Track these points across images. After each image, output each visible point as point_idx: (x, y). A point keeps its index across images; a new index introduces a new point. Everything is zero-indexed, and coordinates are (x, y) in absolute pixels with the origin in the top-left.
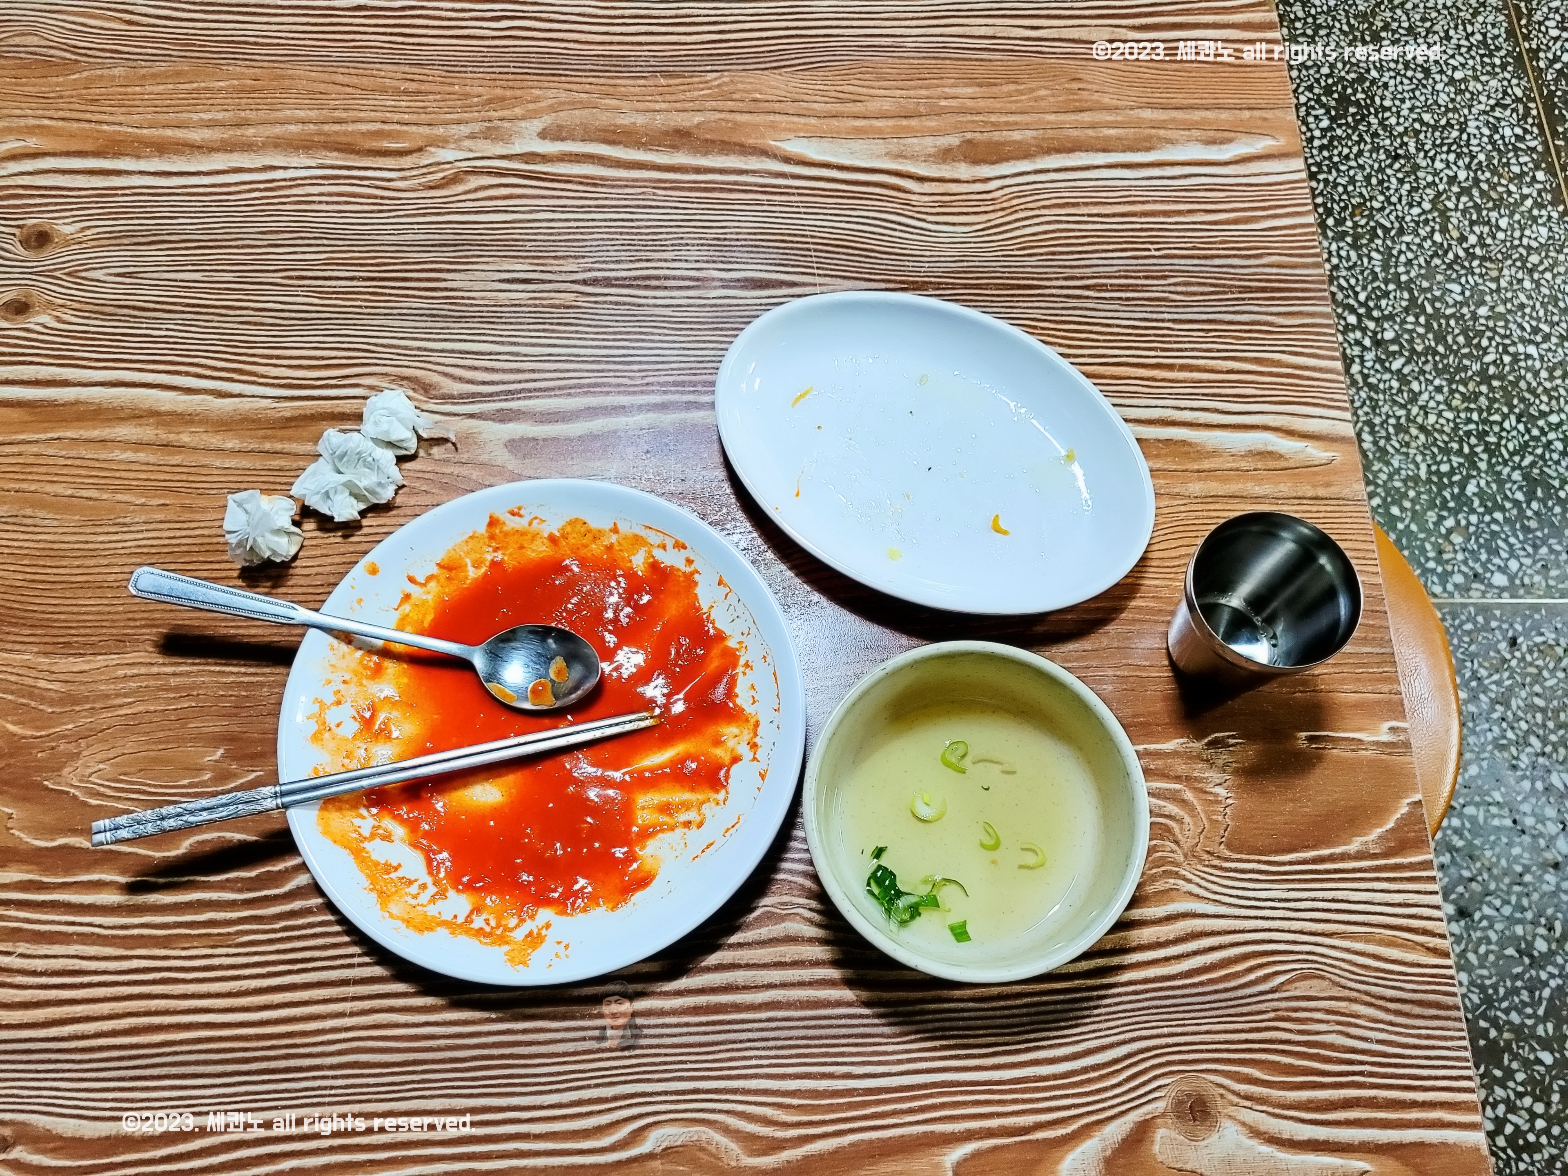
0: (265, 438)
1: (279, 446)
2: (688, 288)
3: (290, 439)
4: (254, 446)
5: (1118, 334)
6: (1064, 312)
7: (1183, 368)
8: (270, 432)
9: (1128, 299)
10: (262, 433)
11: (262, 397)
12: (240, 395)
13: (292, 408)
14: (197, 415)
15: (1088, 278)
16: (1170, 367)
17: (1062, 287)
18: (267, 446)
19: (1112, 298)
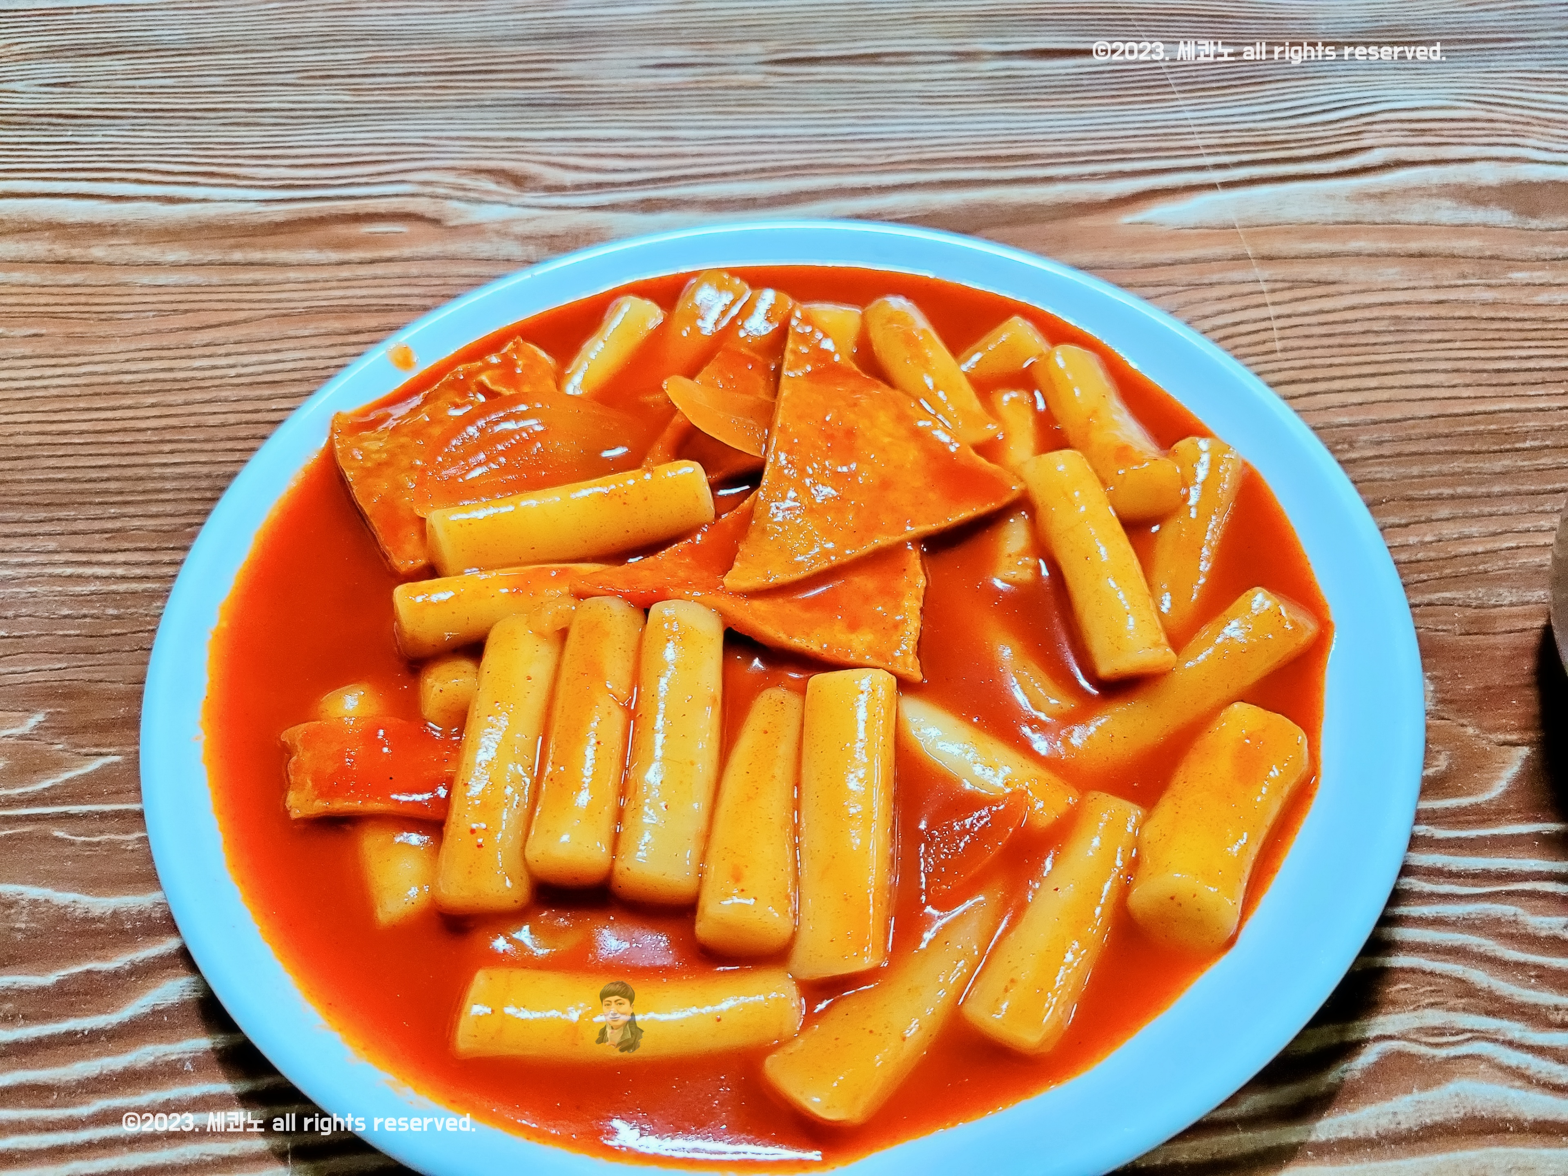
0: (238, 246)
1: (256, 256)
3: (276, 247)
4: (215, 256)
8: (246, 240)
10: (232, 241)
11: (240, 201)
12: (204, 200)
13: (288, 211)
14: (125, 225)
18: (237, 256)
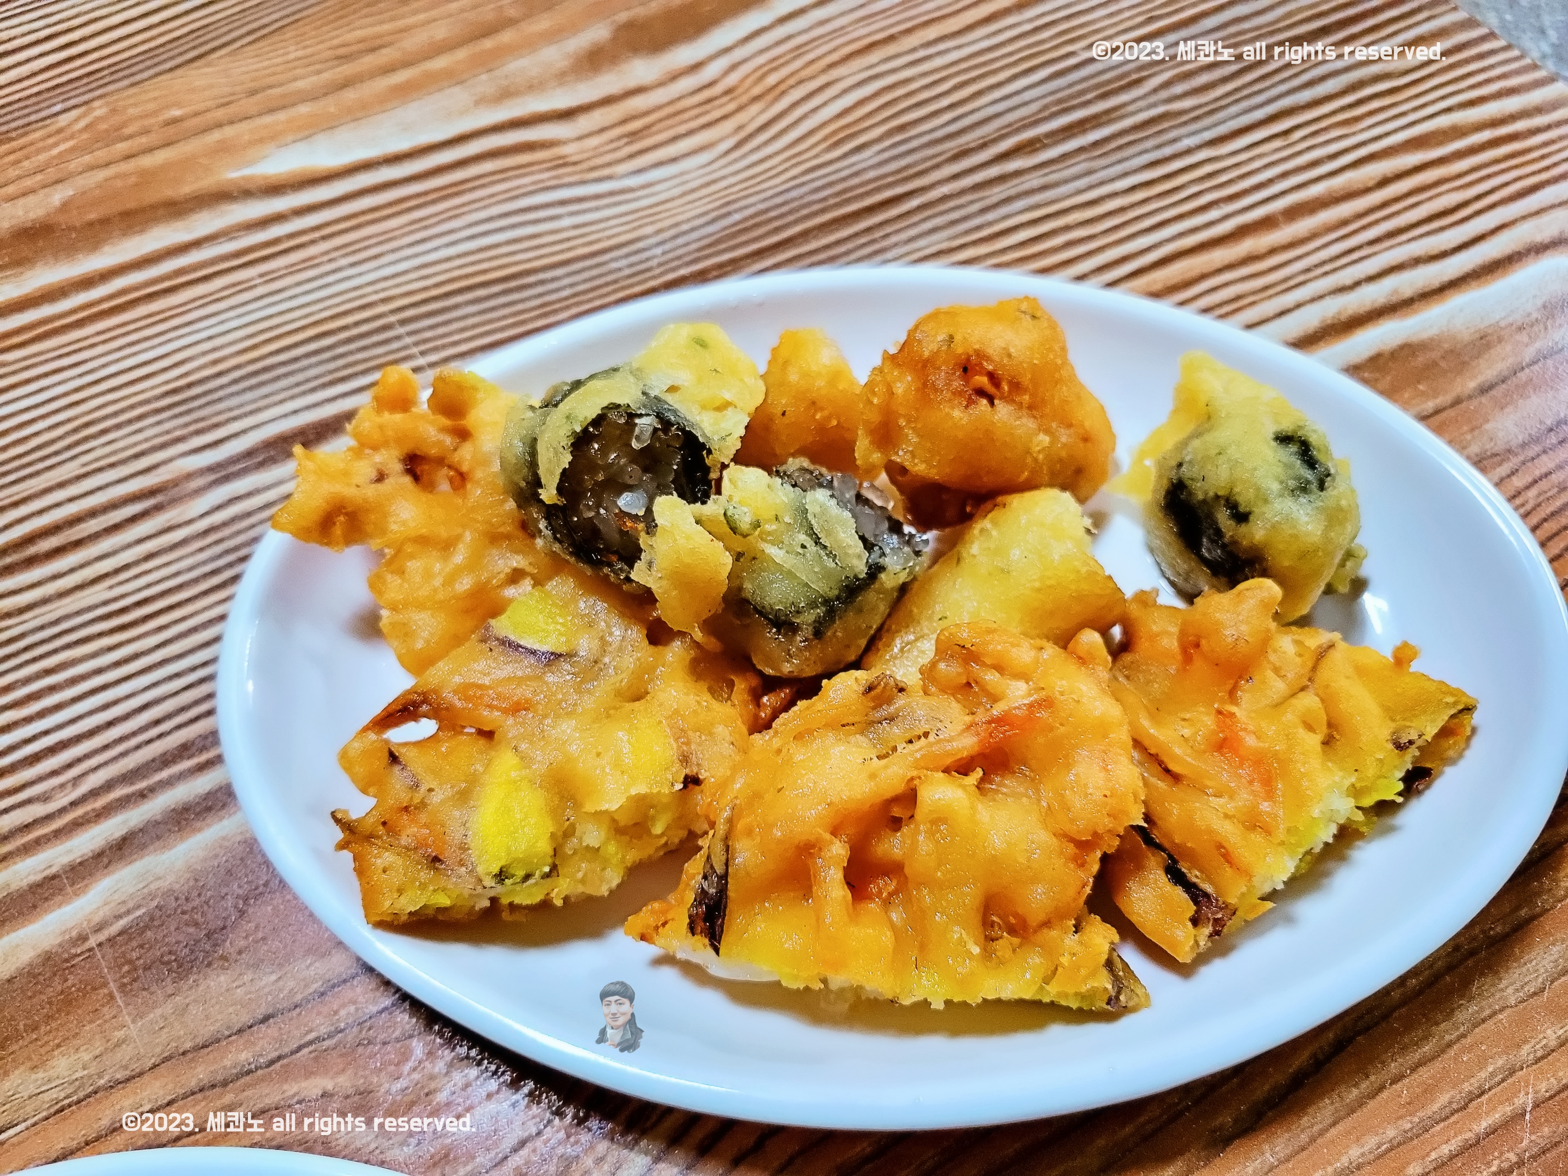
2: (133, 520)
5: (1122, 210)
6: (990, 216)
7: (1293, 213)
9: (1096, 144)
15: (995, 141)
16: (1267, 223)
17: (956, 177)
19: (1064, 157)
